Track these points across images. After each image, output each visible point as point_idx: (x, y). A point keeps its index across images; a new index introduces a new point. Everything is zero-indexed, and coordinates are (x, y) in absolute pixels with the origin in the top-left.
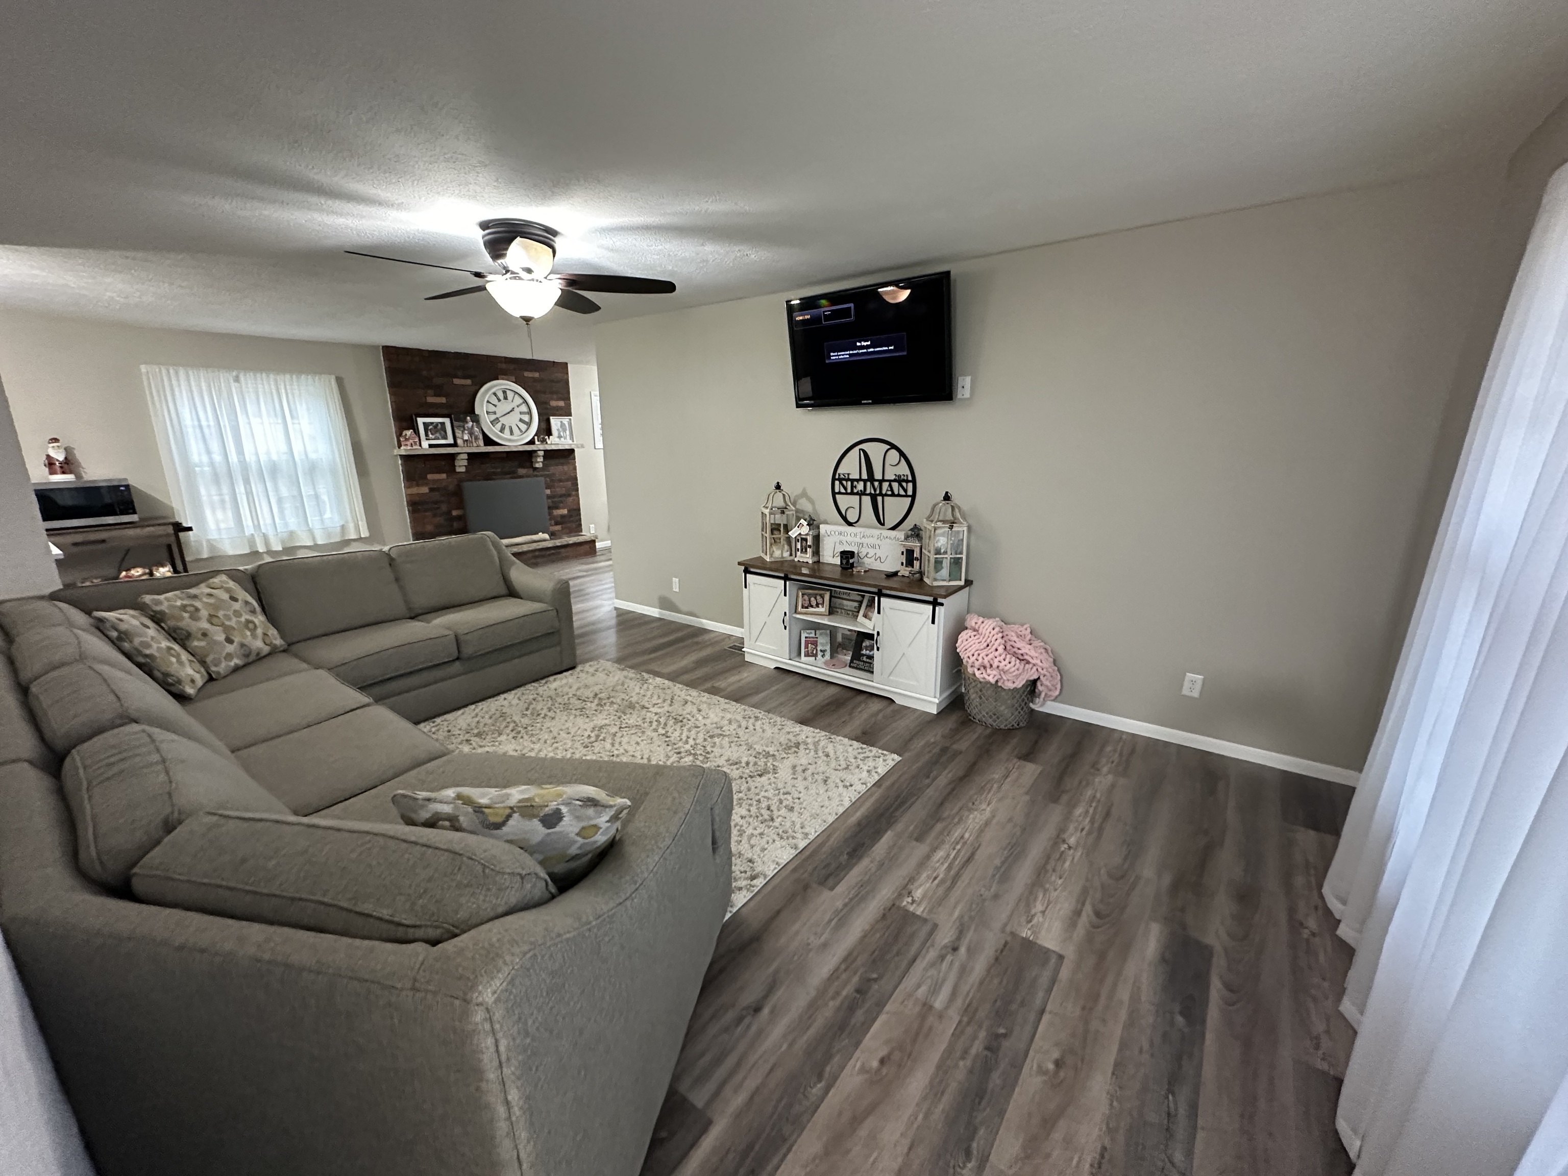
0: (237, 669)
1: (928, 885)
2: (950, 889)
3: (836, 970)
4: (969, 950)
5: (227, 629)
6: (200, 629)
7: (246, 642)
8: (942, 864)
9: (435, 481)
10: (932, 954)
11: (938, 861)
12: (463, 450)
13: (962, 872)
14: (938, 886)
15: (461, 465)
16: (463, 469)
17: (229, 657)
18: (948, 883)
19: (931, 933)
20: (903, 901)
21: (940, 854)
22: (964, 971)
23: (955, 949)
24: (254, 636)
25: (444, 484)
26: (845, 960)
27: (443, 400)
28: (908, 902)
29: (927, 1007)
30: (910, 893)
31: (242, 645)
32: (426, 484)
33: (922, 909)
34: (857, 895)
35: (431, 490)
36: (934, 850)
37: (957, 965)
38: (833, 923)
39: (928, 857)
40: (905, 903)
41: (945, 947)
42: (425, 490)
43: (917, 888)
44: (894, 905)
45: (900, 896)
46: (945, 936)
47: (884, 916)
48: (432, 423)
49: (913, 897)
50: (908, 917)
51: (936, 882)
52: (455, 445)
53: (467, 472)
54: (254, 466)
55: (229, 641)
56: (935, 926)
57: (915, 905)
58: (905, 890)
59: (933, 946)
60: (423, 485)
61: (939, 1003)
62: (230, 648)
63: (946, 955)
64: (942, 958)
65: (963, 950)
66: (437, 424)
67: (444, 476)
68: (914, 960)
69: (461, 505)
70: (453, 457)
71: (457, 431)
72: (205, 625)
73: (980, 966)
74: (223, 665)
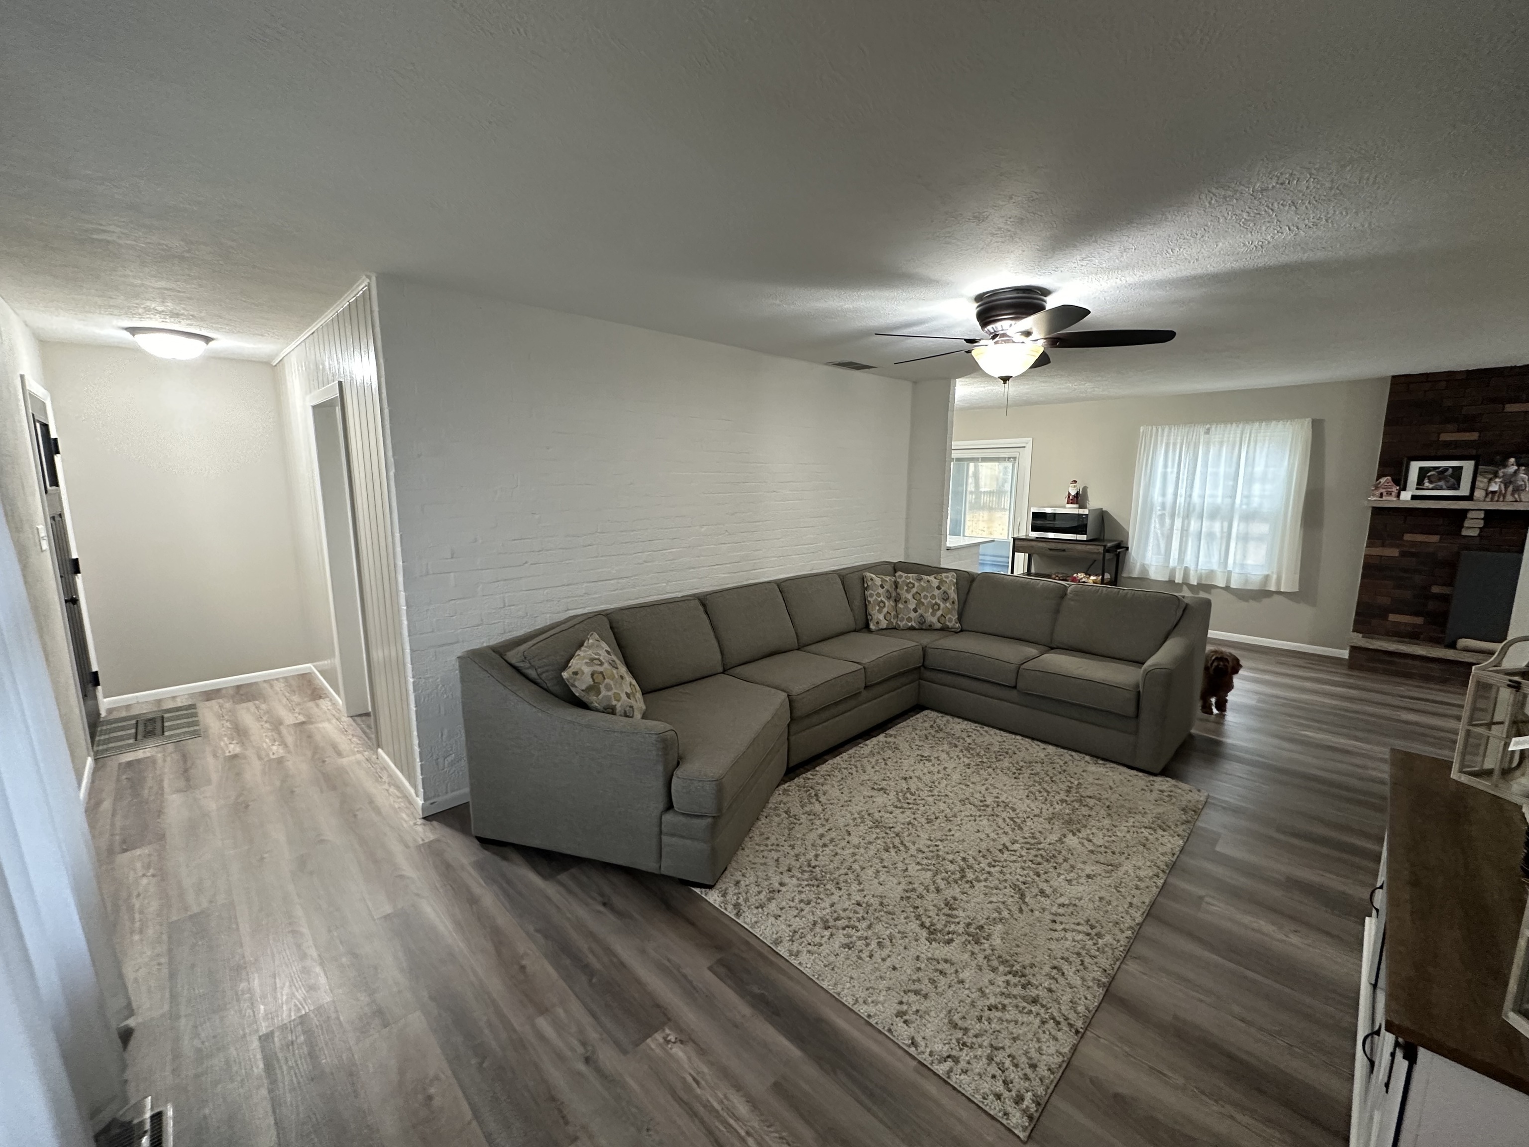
0: (912, 629)
1: (686, 1066)
2: (674, 1093)
3: (615, 956)
4: (579, 1074)
5: (920, 603)
6: (905, 598)
7: (926, 615)
8: (721, 1102)
9: (1414, 544)
10: (593, 1035)
11: (726, 1097)
12: (1482, 503)
13: (697, 1121)
14: (684, 1080)
15: (1472, 528)
16: (1475, 533)
17: (909, 619)
18: (685, 1097)
19: (617, 1044)
20: (670, 1029)
21: (743, 1109)
22: (560, 1057)
23: (587, 1060)
24: (933, 614)
25: (1431, 550)
26: (623, 964)
27: (1474, 436)
28: (668, 1035)
29: (543, 1010)
30: (682, 1042)
31: (921, 616)
32: (1397, 546)
33: (653, 1046)
34: (694, 988)
35: (1403, 554)
36: (752, 1102)
37: (569, 1054)
38: (668, 964)
39: (738, 1087)
40: (667, 1031)
41: (594, 1052)
42: (1394, 552)
43: (685, 1052)
44: (669, 1019)
45: (679, 1029)
46: (607, 1056)
47: (658, 1006)
48: (1435, 468)
49: (674, 1043)
50: (648, 1030)
51: (689, 1079)
52: (1470, 498)
53: (1479, 535)
54: (1198, 508)
55: (915, 610)
56: (625, 1052)
57: (661, 1040)
58: (686, 1038)
59: (602, 1039)
60: (1391, 546)
61: (542, 1023)
62: (913, 615)
63: (585, 1048)
64: (584, 1044)
65: (582, 1067)
66: (1446, 469)
67: (1435, 538)
68: (594, 1015)
69: (1450, 582)
70: (1462, 514)
71: (1479, 478)
72: (909, 596)
73: (557, 1077)
74: (904, 622)
